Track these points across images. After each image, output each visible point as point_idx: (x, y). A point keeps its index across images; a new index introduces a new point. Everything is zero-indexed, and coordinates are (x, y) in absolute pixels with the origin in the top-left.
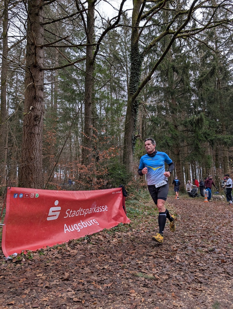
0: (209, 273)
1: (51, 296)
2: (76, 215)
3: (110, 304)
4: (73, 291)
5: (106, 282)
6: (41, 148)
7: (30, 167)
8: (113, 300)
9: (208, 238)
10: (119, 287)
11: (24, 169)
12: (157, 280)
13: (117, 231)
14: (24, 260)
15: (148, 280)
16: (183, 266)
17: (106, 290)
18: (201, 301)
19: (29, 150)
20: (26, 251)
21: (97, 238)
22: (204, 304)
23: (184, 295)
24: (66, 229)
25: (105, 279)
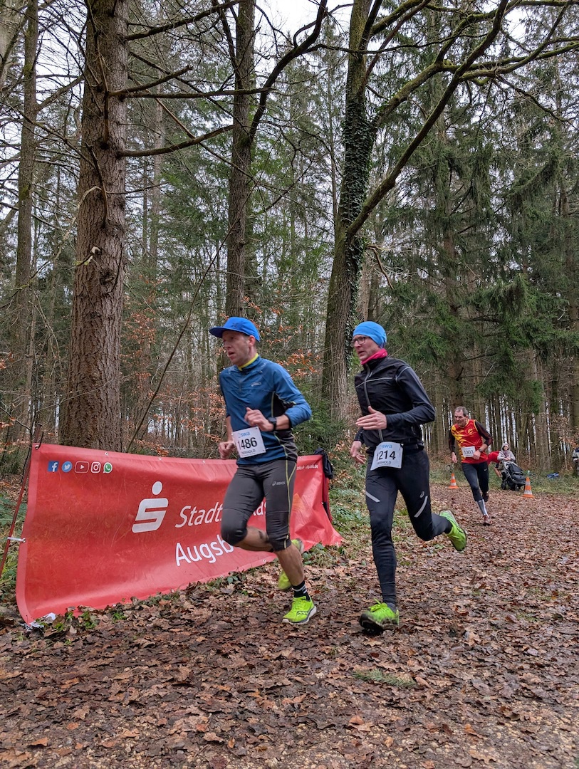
0: (557, 675)
1: (144, 725)
2: (206, 522)
3: (302, 751)
4: (202, 714)
5: (289, 693)
6: (117, 354)
7: (89, 401)
8: (309, 740)
9: (542, 586)
10: (323, 705)
11: (75, 406)
12: (423, 689)
13: (309, 565)
14: (73, 631)
15: (399, 690)
16: (487, 654)
17: (290, 714)
18: (546, 748)
19: (89, 360)
20: (80, 609)
21: (258, 580)
22: (552, 754)
23: (498, 731)
24: (180, 555)
25: (285, 684)
